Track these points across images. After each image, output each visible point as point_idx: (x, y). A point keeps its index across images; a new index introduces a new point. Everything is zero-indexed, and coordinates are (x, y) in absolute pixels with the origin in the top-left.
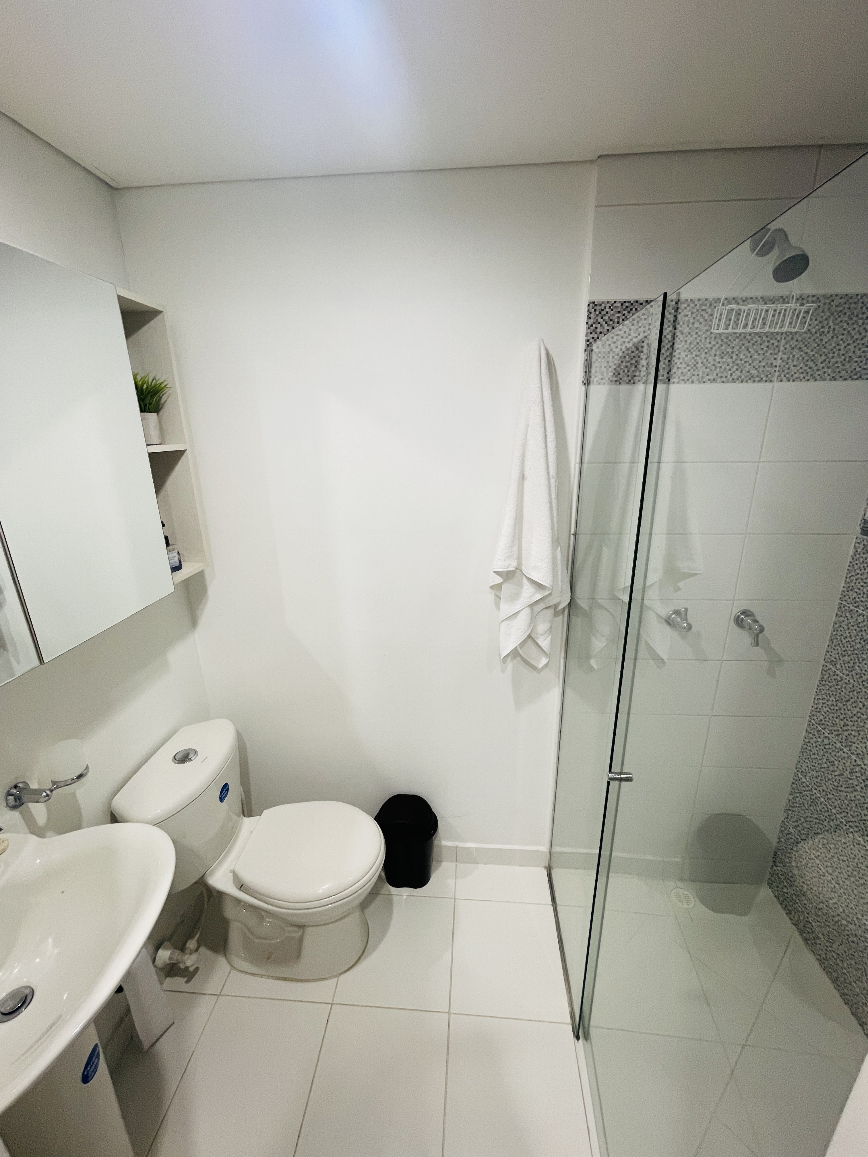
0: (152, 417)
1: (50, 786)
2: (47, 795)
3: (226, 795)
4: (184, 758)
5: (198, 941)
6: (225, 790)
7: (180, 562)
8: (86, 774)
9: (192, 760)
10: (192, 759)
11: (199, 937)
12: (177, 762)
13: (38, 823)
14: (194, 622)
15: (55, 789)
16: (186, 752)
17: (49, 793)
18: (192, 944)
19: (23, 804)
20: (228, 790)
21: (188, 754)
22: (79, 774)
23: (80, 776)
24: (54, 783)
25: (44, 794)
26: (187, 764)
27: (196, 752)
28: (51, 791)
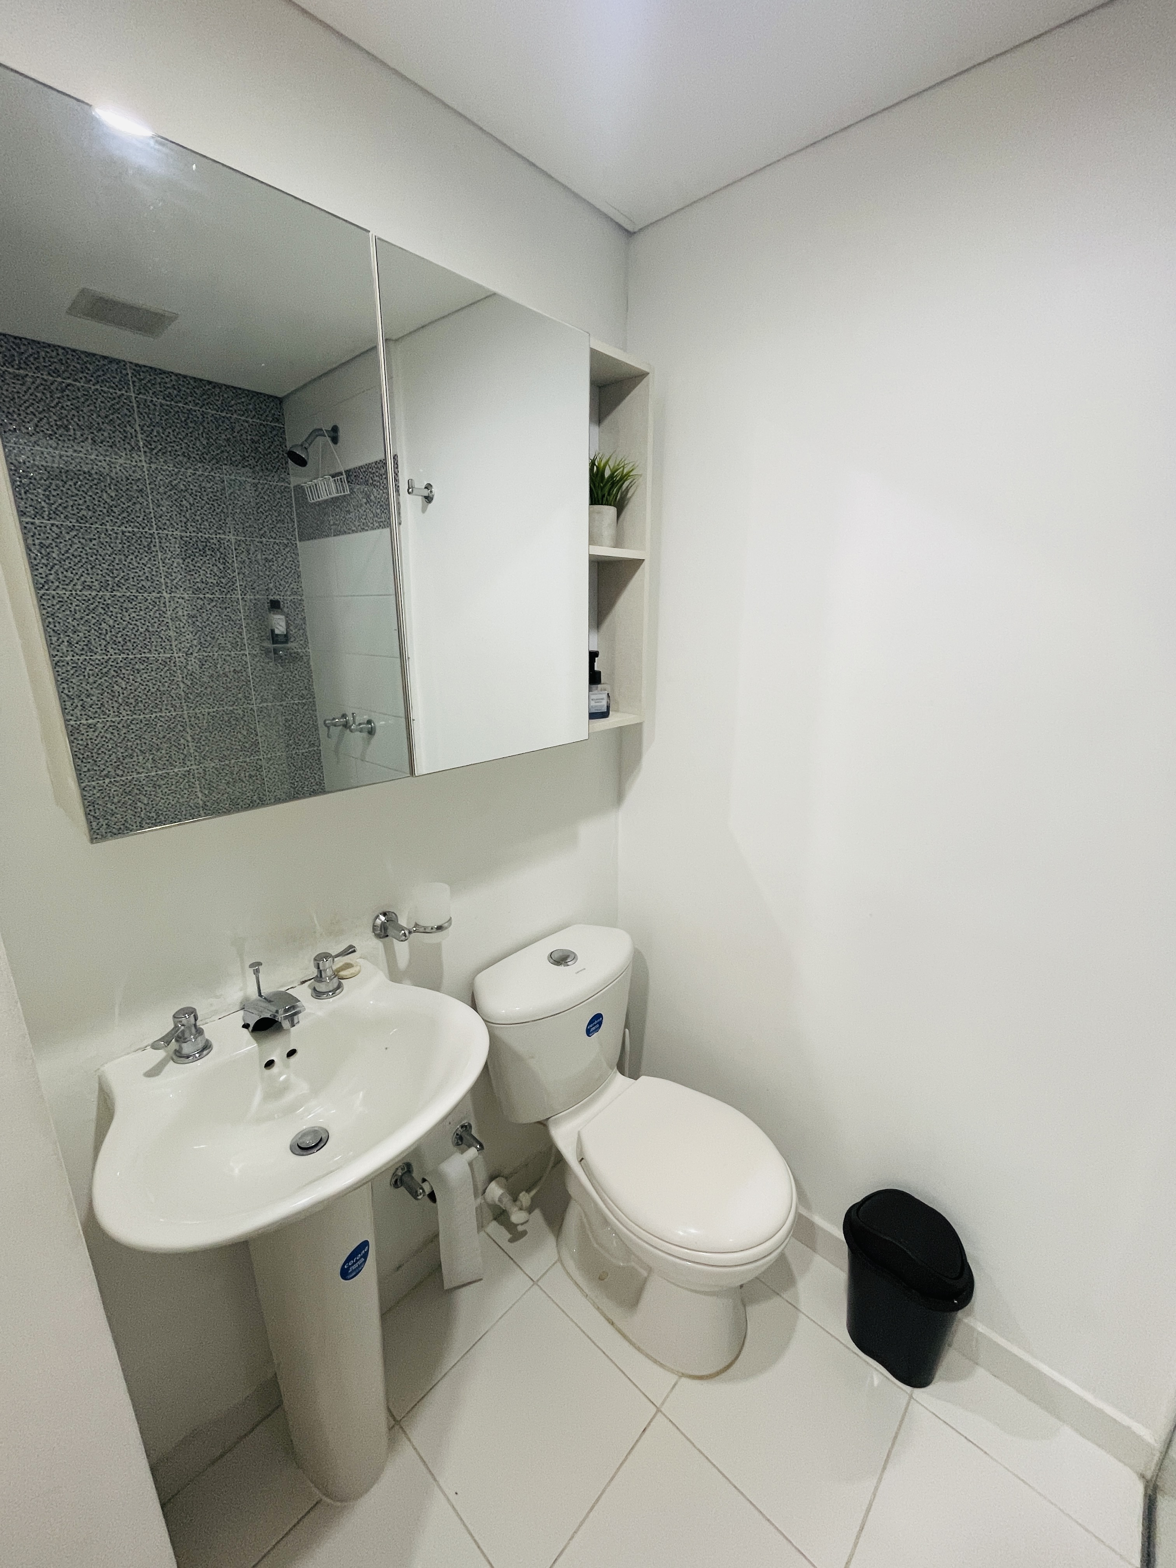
0: (609, 511)
1: (411, 926)
2: (405, 934)
3: (597, 1030)
4: (561, 959)
5: (532, 1199)
6: (596, 1022)
7: (608, 707)
8: (446, 928)
9: (568, 965)
10: (569, 963)
11: (535, 1194)
12: (552, 961)
13: (399, 965)
14: (619, 796)
15: (415, 931)
16: (567, 954)
17: (407, 932)
18: (525, 1198)
19: (387, 936)
20: (600, 1023)
21: (568, 957)
22: (439, 924)
23: (440, 928)
24: (416, 925)
25: (403, 932)
26: (562, 967)
27: (575, 957)
28: (410, 933)
